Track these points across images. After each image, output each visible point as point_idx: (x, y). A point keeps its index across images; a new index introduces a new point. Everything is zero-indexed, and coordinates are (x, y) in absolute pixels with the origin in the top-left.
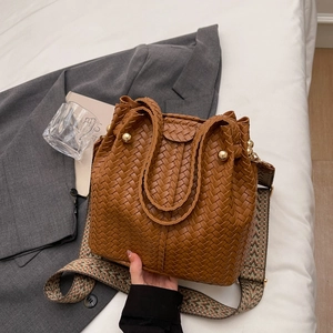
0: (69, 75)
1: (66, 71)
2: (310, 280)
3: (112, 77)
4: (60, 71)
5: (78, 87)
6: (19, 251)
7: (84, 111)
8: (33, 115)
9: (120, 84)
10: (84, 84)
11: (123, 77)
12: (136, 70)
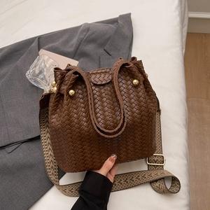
0: (41, 40)
1: (39, 38)
2: (186, 162)
3: (67, 42)
4: (35, 38)
5: (47, 47)
6: (9, 143)
7: (51, 61)
8: (19, 62)
9: (72, 45)
10: (50, 45)
11: (74, 41)
12: (82, 37)
